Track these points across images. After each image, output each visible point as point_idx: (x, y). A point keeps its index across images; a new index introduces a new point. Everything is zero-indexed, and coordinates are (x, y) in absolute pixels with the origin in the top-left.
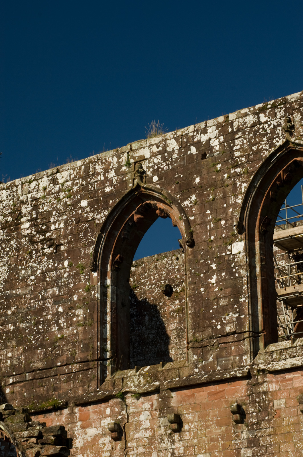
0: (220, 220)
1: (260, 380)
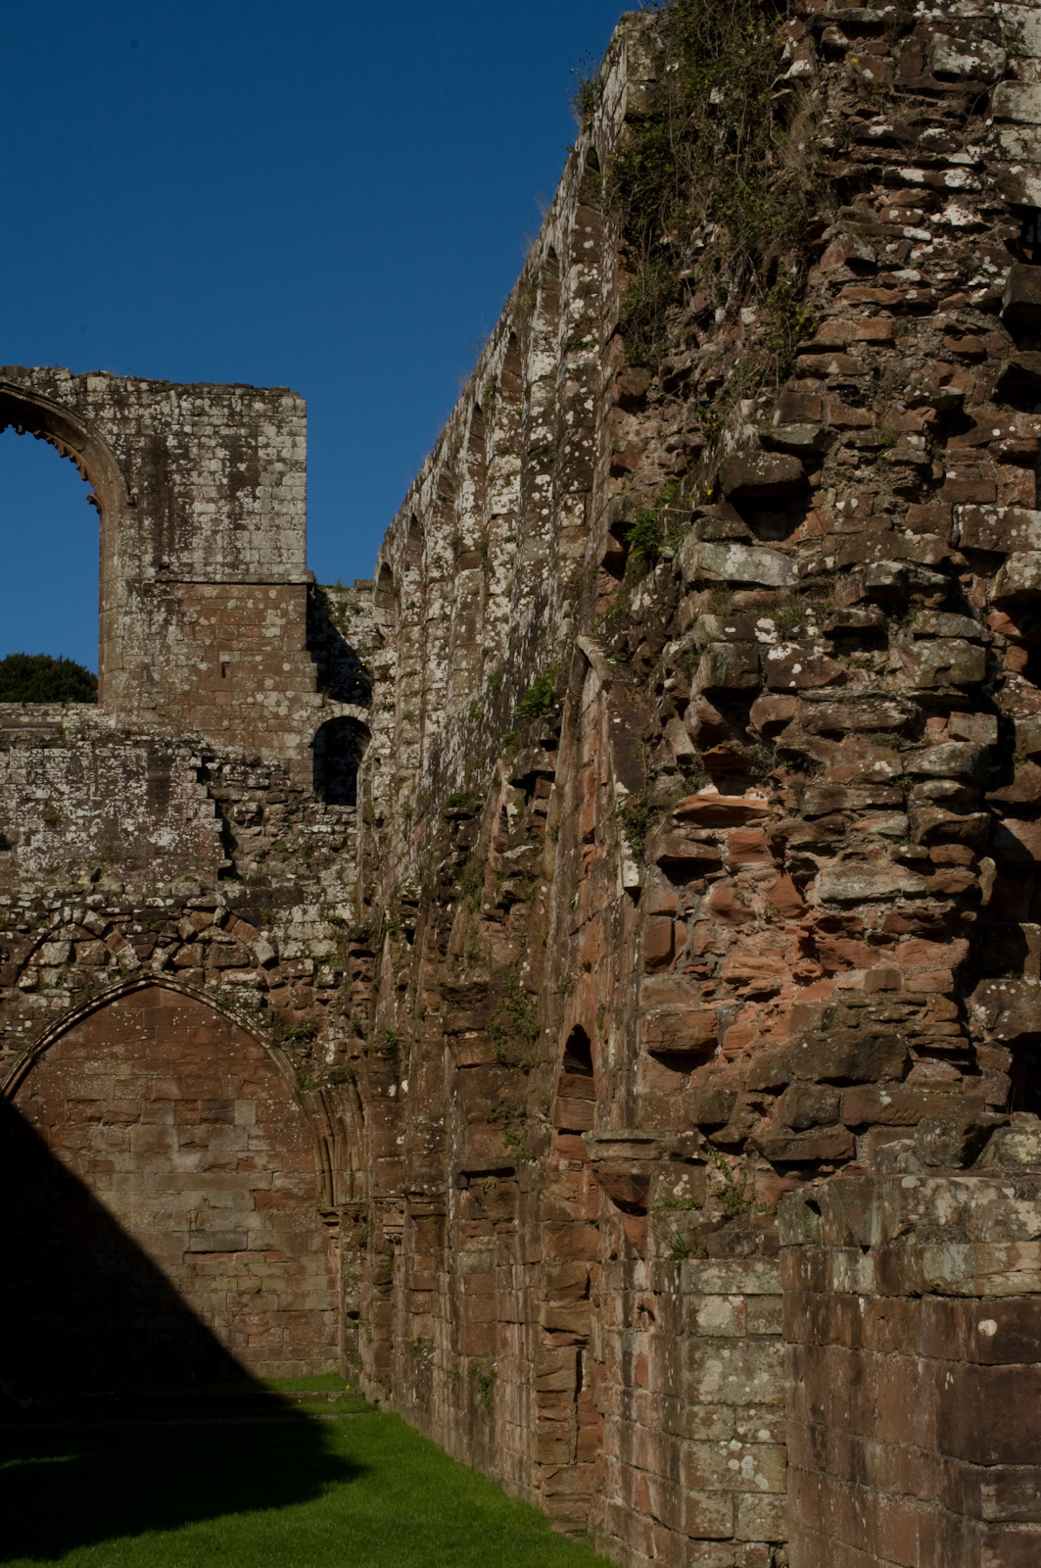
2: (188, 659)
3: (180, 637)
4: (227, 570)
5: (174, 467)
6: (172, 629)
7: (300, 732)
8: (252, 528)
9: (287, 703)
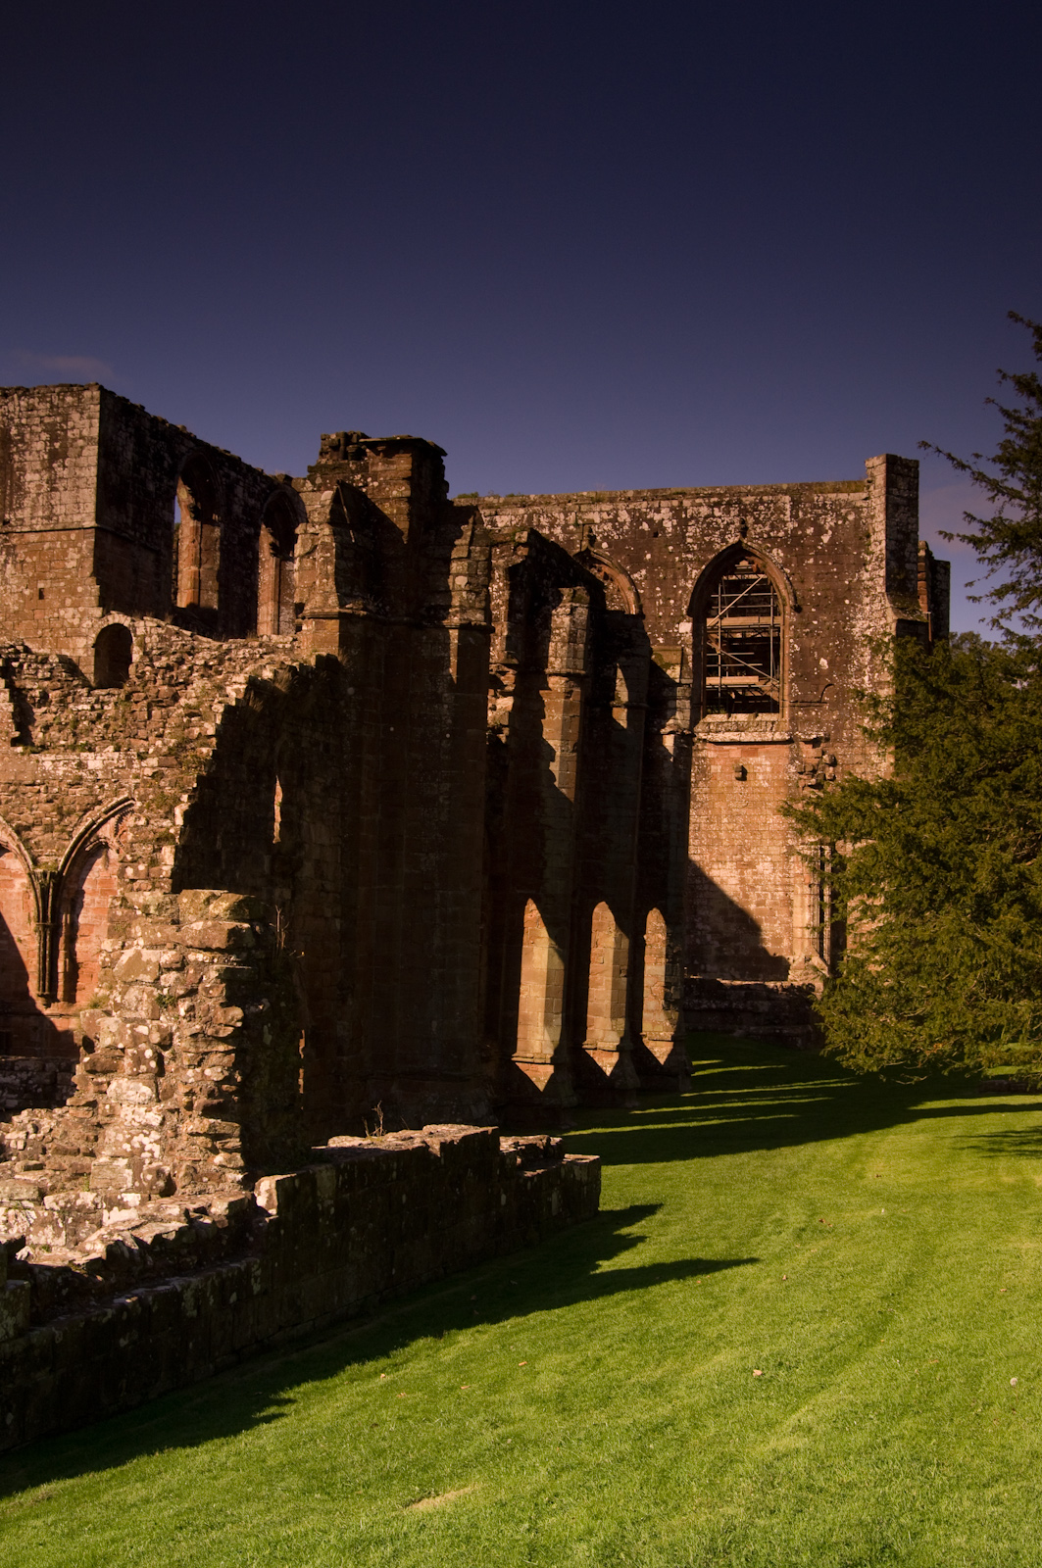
0: (670, 599)
1: (700, 747)
2: (18, 587)
3: (13, 572)
4: (45, 522)
5: (14, 450)
6: (9, 566)
7: (87, 636)
8: (61, 489)
9: (79, 616)
